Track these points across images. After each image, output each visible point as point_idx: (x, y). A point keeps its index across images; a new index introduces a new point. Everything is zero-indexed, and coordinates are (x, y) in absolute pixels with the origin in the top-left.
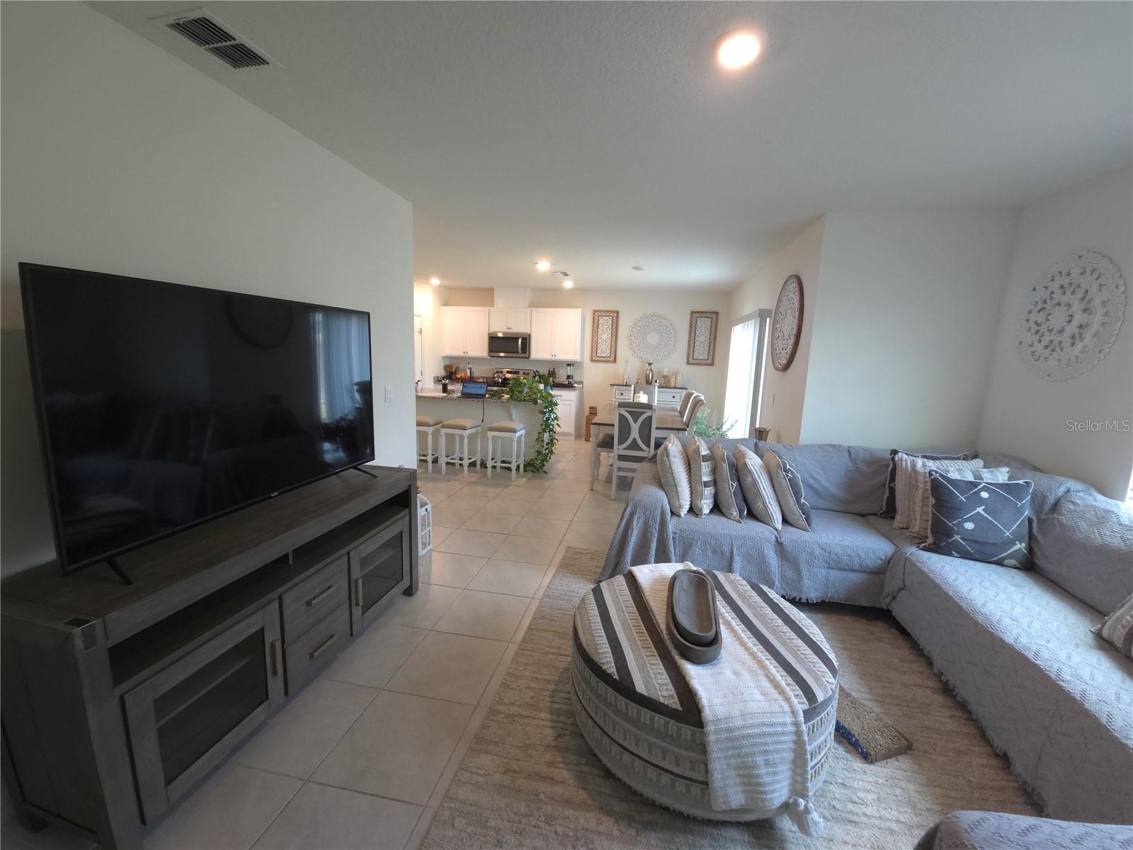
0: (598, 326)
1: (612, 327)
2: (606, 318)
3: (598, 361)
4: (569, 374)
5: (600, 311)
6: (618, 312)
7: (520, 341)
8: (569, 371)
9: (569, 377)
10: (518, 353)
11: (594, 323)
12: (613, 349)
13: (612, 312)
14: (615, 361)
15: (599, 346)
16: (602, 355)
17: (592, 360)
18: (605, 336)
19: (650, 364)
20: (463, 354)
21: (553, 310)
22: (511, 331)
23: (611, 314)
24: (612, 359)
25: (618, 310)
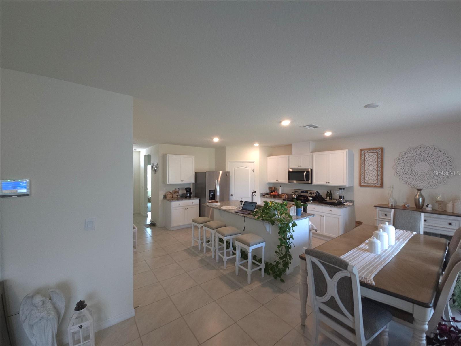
0: (365, 161)
1: (377, 160)
2: (371, 154)
3: (366, 186)
4: (341, 195)
5: (366, 150)
6: (382, 149)
7: (305, 173)
8: (341, 193)
9: (340, 197)
10: (304, 180)
11: (360, 159)
12: (379, 177)
13: (376, 149)
14: (382, 186)
15: (366, 175)
16: (369, 182)
17: (361, 185)
18: (371, 167)
19: (419, 190)
20: (276, 182)
21: (327, 152)
22: (301, 167)
23: (376, 151)
24: (379, 184)
25: (383, 147)
